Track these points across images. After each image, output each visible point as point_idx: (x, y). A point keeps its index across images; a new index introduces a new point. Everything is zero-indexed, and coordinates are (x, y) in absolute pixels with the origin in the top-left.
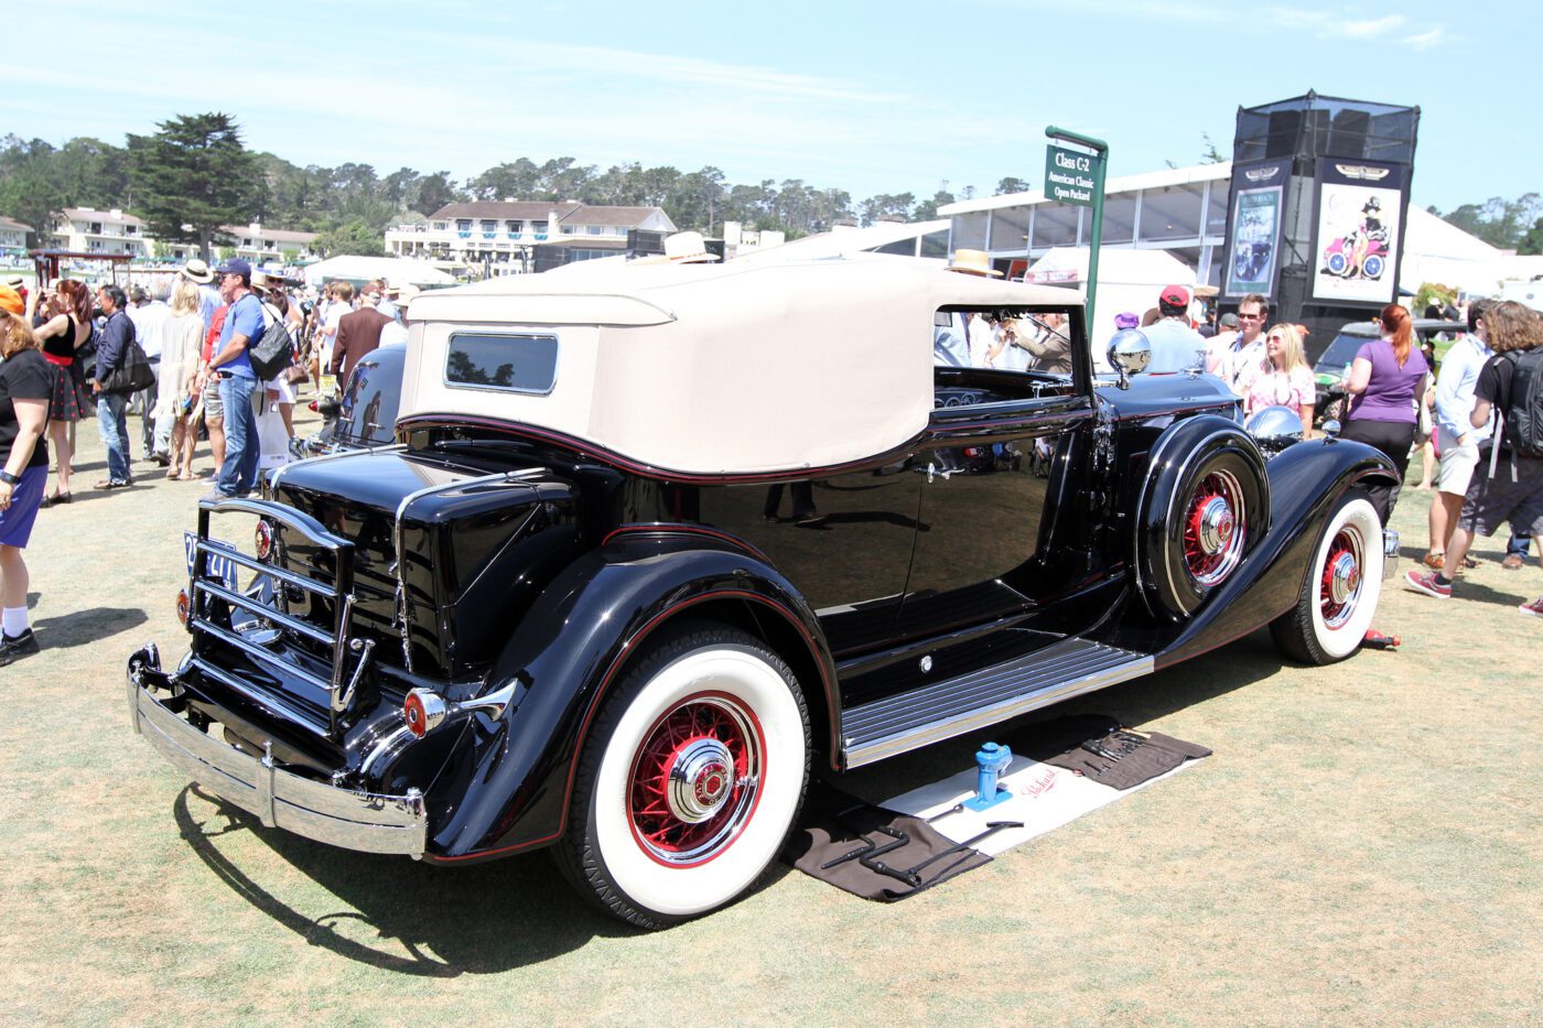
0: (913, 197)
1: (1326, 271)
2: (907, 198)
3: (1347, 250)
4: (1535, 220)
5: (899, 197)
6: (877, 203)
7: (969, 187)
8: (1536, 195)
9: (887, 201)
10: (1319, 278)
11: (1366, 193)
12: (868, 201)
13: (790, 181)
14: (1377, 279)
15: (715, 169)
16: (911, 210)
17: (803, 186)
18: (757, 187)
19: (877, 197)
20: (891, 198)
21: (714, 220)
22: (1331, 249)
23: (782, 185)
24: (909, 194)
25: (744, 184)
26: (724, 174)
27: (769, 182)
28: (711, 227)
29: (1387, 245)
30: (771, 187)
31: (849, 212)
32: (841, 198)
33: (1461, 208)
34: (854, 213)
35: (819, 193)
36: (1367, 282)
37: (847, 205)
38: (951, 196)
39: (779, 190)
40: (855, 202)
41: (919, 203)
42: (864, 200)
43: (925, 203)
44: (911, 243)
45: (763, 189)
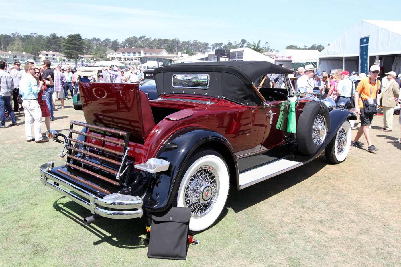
5: (220, 44)
6: (215, 45)
7: (235, 41)
9: (217, 45)
12: (213, 45)
13: (195, 41)
17: (198, 42)
18: (187, 42)
19: (215, 44)
25: (185, 41)
27: (190, 41)
30: (190, 42)
31: (209, 47)
32: (207, 44)
38: (231, 43)
39: (192, 43)
40: (210, 45)
41: (224, 45)
42: (212, 44)
43: (225, 45)
44: (204, 58)
45: (189, 42)
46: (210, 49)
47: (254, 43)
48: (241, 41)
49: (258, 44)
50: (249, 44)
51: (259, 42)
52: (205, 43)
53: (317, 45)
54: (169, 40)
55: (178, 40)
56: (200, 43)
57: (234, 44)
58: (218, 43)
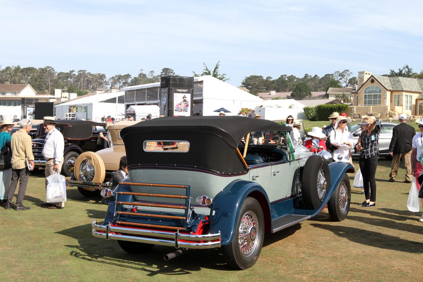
0: (131, 76)
1: (176, 110)
2: (128, 76)
3: (180, 106)
4: (349, 79)
5: (125, 76)
6: (116, 78)
7: (151, 71)
8: (348, 71)
9: (120, 77)
10: (174, 111)
11: (183, 95)
12: (113, 78)
13: (81, 71)
14: (187, 111)
15: (50, 67)
16: (129, 80)
17: (86, 73)
18: (68, 73)
19: (116, 76)
20: (122, 76)
21: (51, 87)
22: (176, 106)
23: (78, 72)
24: (129, 74)
25: (63, 72)
26: (54, 69)
27: (73, 71)
28: (50, 89)
29: (188, 105)
30: (73, 73)
31: (106, 82)
32: (102, 77)
33: (326, 75)
34: (108, 82)
35: (93, 74)
36: (185, 112)
37: (105, 79)
38: (145, 75)
39: (77, 74)
40: (108, 78)
41: (133, 78)
42: (111, 77)
43: (135, 78)
44: (115, 99)
45: (71, 74)
46: (108, 84)
47: (207, 70)
48: (162, 71)
49: (214, 71)
50: (175, 75)
51: (216, 68)
52: (99, 74)
53: (288, 76)
54: (36, 69)
55: (53, 69)
56: (91, 75)
57: (149, 77)
58: (122, 75)
